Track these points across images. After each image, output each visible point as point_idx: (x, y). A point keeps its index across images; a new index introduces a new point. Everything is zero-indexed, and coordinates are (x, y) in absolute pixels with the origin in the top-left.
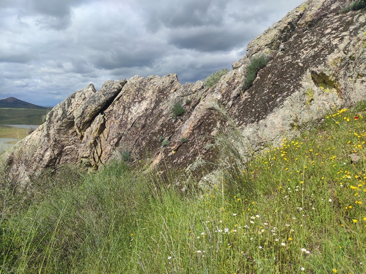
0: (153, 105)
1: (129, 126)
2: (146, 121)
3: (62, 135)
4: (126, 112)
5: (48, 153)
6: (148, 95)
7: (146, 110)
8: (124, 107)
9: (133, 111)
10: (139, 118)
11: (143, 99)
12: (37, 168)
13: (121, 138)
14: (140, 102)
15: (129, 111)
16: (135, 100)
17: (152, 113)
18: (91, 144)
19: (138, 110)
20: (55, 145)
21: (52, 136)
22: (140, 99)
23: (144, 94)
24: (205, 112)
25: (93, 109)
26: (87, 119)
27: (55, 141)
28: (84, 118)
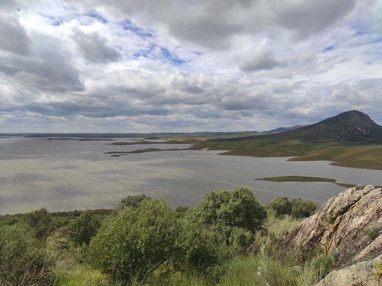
0: (367, 222)
1: (347, 233)
2: (357, 233)
4: (350, 221)
5: (313, 232)
6: (367, 212)
7: (361, 224)
8: (351, 216)
9: (354, 222)
10: (354, 229)
11: (362, 214)
12: (306, 239)
13: (341, 240)
14: (360, 216)
15: (352, 221)
16: (358, 213)
17: (363, 228)
18: (328, 237)
19: (358, 221)
20: (318, 227)
21: (318, 221)
23: (365, 210)
24: (379, 246)
25: (338, 210)
26: (334, 216)
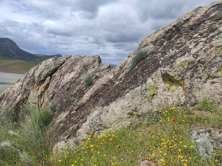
0: (77, 76)
1: (60, 88)
2: (70, 86)
3: (30, 87)
4: (61, 78)
5: (19, 97)
6: (76, 68)
7: (73, 78)
8: (61, 74)
9: (65, 78)
10: (67, 83)
11: (72, 71)
12: (12, 104)
13: (55, 94)
14: (70, 72)
15: (63, 78)
16: (68, 71)
17: (75, 81)
18: (39, 95)
19: (68, 77)
20: (24, 92)
21: (24, 86)
22: (71, 71)
23: (74, 67)
24: (101, 87)
25: (46, 73)
26: (42, 78)
27: (25, 89)
28: (40, 78)
